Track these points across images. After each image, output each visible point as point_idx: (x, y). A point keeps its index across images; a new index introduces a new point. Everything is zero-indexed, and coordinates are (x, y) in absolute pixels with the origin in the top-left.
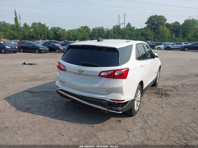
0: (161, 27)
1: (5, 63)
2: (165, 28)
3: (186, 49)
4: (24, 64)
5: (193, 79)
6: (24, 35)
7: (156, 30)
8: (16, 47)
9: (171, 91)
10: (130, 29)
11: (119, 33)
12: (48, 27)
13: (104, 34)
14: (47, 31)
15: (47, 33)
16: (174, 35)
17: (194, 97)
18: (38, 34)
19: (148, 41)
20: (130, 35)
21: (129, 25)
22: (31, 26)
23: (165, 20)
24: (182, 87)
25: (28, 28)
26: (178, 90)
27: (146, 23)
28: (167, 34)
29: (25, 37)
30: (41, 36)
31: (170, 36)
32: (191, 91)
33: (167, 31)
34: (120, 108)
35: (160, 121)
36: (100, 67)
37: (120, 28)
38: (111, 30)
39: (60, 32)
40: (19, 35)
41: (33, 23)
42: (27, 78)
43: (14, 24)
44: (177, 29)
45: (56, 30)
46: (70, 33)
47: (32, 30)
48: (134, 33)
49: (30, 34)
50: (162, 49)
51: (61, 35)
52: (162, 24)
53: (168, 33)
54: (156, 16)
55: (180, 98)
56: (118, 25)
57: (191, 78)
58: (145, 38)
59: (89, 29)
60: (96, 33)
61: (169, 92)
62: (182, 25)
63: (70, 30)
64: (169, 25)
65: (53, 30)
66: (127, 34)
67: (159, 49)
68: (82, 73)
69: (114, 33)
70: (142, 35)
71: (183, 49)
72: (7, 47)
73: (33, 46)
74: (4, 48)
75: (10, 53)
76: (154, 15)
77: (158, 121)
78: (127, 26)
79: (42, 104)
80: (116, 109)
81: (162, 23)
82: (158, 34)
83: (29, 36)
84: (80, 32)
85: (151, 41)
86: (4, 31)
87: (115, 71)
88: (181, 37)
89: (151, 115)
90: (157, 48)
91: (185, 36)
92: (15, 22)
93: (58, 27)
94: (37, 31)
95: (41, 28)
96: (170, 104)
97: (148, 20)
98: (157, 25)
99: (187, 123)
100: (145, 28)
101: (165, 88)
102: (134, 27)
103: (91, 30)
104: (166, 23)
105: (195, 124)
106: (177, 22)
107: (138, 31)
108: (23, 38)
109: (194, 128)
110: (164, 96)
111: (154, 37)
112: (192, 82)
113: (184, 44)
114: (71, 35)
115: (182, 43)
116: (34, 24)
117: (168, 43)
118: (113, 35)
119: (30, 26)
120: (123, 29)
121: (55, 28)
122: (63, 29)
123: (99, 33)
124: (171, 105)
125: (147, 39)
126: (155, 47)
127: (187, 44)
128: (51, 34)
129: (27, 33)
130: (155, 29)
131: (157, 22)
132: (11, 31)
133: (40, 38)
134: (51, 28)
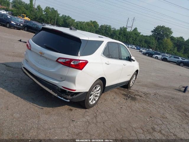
0: (166, 38)
1: (4, 36)
2: (169, 40)
3: (182, 64)
4: (20, 41)
5: (169, 91)
6: (35, 16)
7: (160, 41)
8: (21, 25)
9: (141, 96)
10: (135, 34)
11: (125, 35)
12: (59, 14)
13: (110, 33)
14: (58, 18)
15: (58, 19)
16: (176, 49)
17: (159, 107)
18: (49, 18)
19: (150, 49)
20: (134, 39)
21: (136, 29)
22: (45, 9)
23: (171, 33)
24: (153, 96)
25: (41, 11)
26: (148, 97)
27: (152, 32)
28: (169, 47)
29: (36, 18)
30: (50, 21)
31: (172, 49)
32: (160, 101)
33: (170, 44)
34: (69, 97)
35: (110, 120)
36: (60, 53)
37: (127, 31)
38: (118, 30)
39: (69, 21)
40: (31, 15)
41: (47, 7)
42: (13, 53)
43: (29, 4)
44: (180, 44)
45: (66, 18)
46: (79, 24)
47: (44, 13)
48: (138, 38)
49: (42, 16)
50: (159, 59)
51: (69, 24)
52: (167, 36)
53: (171, 46)
54: (163, 27)
55: (144, 105)
56: (125, 27)
57: (167, 90)
58: (148, 45)
59: (98, 25)
60: (102, 30)
61: (138, 97)
62: (186, 41)
63: (79, 22)
64: (174, 39)
65: (64, 18)
66: (132, 38)
67: (157, 58)
68: (42, 55)
69: (120, 34)
70: (146, 42)
71: (179, 64)
72: (12, 22)
73: (37, 27)
74: (9, 23)
75: (14, 29)
76: (161, 26)
77: (108, 119)
78: (133, 30)
79: (10, 78)
80: (65, 97)
81: (167, 34)
82: (161, 45)
83: (40, 18)
84: (88, 25)
85: (152, 50)
86: (18, 8)
87: (71, 60)
88: (183, 52)
89: (105, 112)
90: (155, 57)
91: (186, 52)
92: (30, 2)
93: (69, 16)
94: (49, 15)
95: (53, 13)
96: (131, 107)
97: (155, 29)
98: (162, 36)
99: (135, 128)
100: (150, 36)
101: (137, 92)
102: (140, 33)
103: (99, 26)
104: (172, 35)
105: (142, 130)
106: (182, 38)
107: (143, 37)
108: (34, 19)
109: (138, 133)
110: (131, 99)
111: (156, 47)
112: (166, 94)
113: (180, 59)
114: (79, 26)
115: (180, 58)
116: (47, 9)
117: (166, 55)
118: (118, 35)
119: (43, 9)
120: (129, 32)
121: (65, 16)
122: (73, 19)
123: (106, 30)
124: (131, 109)
125: (150, 47)
126: (153, 56)
127: (184, 60)
128: (61, 22)
129: (38, 15)
130: (159, 39)
131: (163, 32)
132: (25, 9)
133: (49, 22)
134: (62, 16)
